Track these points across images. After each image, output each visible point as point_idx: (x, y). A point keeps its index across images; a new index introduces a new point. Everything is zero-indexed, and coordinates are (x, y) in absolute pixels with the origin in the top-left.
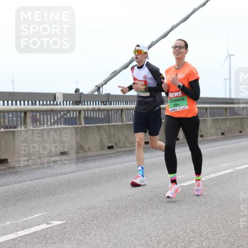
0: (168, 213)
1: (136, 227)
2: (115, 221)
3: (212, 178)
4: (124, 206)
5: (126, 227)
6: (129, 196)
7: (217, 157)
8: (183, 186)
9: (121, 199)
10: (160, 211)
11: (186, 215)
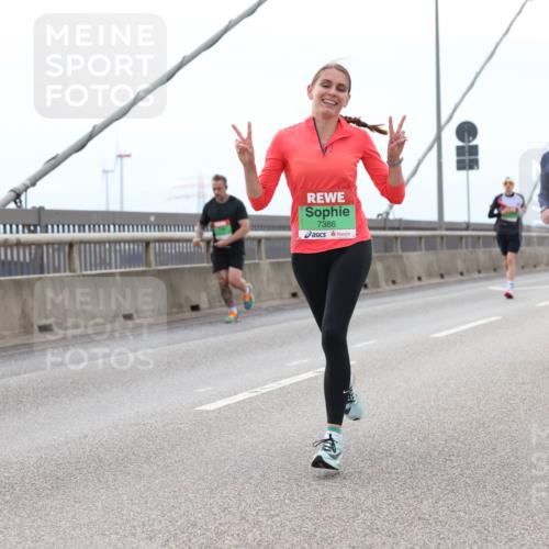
0: (171, 471)
1: (100, 505)
2: (52, 494)
3: (271, 393)
4: (73, 461)
5: (77, 505)
6: (86, 436)
7: (281, 346)
8: (208, 412)
9: (67, 443)
10: (155, 468)
11: (211, 475)
